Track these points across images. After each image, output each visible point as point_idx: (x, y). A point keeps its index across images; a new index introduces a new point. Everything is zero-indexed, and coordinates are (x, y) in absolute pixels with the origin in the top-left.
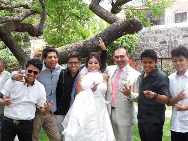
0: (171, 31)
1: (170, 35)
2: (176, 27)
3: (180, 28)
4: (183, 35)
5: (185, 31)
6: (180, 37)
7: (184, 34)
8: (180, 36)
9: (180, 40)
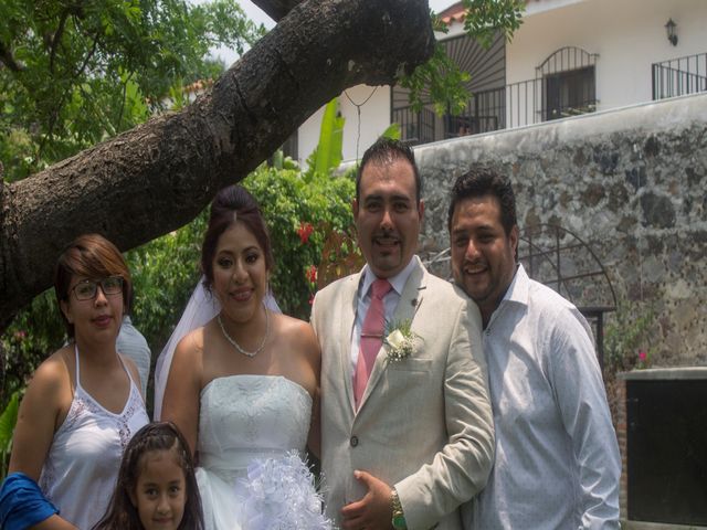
0: (534, 167)
1: (532, 191)
2: (556, 143)
3: (570, 150)
4: (584, 189)
5: (593, 164)
6: (571, 199)
7: (587, 179)
8: (571, 191)
9: (573, 218)
